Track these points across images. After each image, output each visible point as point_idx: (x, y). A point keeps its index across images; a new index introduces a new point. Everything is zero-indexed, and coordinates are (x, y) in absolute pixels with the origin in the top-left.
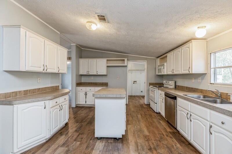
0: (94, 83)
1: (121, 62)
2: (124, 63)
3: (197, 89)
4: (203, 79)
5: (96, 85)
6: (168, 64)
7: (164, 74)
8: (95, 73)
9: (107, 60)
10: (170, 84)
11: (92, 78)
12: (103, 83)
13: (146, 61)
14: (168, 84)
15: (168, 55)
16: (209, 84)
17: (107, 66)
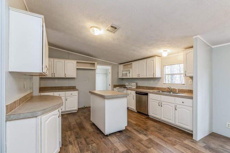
0: (58, 87)
1: (89, 65)
2: (95, 66)
3: (155, 88)
4: (159, 81)
5: (62, 89)
6: (133, 70)
7: (130, 77)
8: (63, 76)
9: (77, 62)
10: (133, 85)
11: (57, 81)
12: (70, 87)
13: (111, 66)
14: (131, 85)
15: (133, 63)
16: (163, 84)
17: (77, 69)
